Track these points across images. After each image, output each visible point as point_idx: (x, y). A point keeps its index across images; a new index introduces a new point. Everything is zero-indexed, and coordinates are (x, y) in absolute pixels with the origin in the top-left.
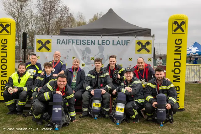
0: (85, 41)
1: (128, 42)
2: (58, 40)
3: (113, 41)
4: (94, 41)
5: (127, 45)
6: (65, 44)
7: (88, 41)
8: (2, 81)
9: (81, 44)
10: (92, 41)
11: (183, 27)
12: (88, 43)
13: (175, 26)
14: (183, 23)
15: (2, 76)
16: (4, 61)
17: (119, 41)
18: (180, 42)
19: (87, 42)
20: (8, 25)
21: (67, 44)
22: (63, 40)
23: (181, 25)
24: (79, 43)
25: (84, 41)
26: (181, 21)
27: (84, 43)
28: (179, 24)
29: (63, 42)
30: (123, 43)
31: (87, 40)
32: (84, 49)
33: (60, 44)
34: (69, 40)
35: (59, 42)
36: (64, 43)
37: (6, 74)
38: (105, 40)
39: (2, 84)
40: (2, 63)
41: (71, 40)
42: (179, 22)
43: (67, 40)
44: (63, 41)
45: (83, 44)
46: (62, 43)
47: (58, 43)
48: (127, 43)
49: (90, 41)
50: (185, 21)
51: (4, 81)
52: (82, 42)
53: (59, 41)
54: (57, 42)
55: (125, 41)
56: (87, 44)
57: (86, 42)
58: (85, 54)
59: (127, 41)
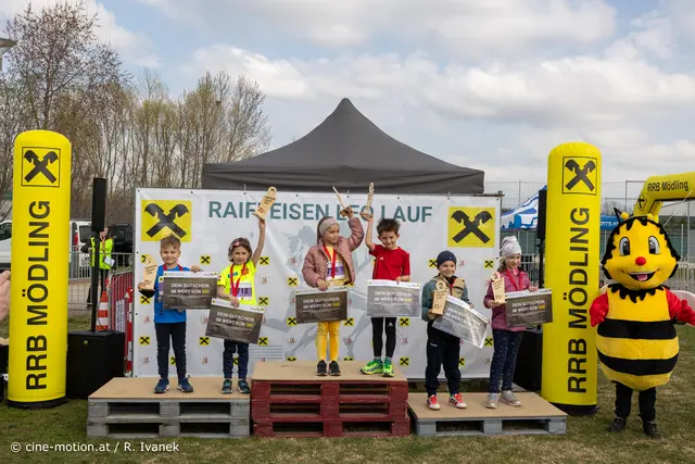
0: (299, 207)
1: (427, 211)
2: (211, 203)
3: (383, 207)
4: (327, 206)
5: (423, 220)
6: (235, 216)
7: (308, 208)
8: (30, 339)
9: (285, 217)
10: (318, 207)
11: (590, 176)
12: (308, 215)
13: (571, 175)
14: (591, 166)
15: (30, 322)
16: (38, 273)
17: (399, 209)
18: (584, 217)
19: (306, 212)
20: (52, 157)
21: (241, 216)
22: (230, 204)
23: (585, 171)
24: (281, 214)
25: (295, 208)
26: (586, 161)
27: (295, 215)
28: (581, 168)
29: (230, 210)
30: (413, 216)
31: (305, 206)
32: (296, 234)
33: (219, 216)
34: (248, 204)
35: (217, 211)
36: (234, 213)
37: (45, 315)
38: (358, 206)
39: (29, 349)
40: (30, 278)
41: (255, 204)
42: (582, 163)
43: (241, 204)
44: (227, 209)
45: (291, 216)
46: (226, 213)
47: (214, 213)
48: (424, 215)
49: (314, 209)
50: (594, 161)
51: (36, 340)
52: (289, 212)
53: (215, 207)
54: (211, 210)
55: (418, 208)
56: (305, 218)
57: (301, 211)
58: (299, 248)
59: (424, 208)
